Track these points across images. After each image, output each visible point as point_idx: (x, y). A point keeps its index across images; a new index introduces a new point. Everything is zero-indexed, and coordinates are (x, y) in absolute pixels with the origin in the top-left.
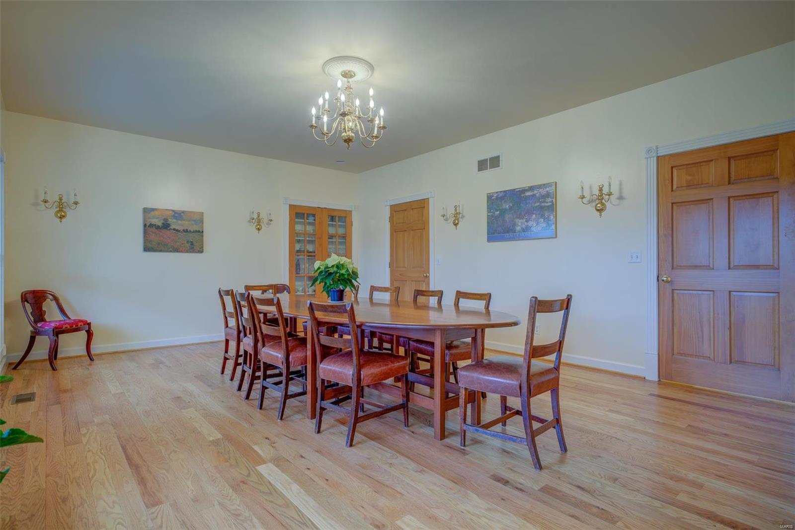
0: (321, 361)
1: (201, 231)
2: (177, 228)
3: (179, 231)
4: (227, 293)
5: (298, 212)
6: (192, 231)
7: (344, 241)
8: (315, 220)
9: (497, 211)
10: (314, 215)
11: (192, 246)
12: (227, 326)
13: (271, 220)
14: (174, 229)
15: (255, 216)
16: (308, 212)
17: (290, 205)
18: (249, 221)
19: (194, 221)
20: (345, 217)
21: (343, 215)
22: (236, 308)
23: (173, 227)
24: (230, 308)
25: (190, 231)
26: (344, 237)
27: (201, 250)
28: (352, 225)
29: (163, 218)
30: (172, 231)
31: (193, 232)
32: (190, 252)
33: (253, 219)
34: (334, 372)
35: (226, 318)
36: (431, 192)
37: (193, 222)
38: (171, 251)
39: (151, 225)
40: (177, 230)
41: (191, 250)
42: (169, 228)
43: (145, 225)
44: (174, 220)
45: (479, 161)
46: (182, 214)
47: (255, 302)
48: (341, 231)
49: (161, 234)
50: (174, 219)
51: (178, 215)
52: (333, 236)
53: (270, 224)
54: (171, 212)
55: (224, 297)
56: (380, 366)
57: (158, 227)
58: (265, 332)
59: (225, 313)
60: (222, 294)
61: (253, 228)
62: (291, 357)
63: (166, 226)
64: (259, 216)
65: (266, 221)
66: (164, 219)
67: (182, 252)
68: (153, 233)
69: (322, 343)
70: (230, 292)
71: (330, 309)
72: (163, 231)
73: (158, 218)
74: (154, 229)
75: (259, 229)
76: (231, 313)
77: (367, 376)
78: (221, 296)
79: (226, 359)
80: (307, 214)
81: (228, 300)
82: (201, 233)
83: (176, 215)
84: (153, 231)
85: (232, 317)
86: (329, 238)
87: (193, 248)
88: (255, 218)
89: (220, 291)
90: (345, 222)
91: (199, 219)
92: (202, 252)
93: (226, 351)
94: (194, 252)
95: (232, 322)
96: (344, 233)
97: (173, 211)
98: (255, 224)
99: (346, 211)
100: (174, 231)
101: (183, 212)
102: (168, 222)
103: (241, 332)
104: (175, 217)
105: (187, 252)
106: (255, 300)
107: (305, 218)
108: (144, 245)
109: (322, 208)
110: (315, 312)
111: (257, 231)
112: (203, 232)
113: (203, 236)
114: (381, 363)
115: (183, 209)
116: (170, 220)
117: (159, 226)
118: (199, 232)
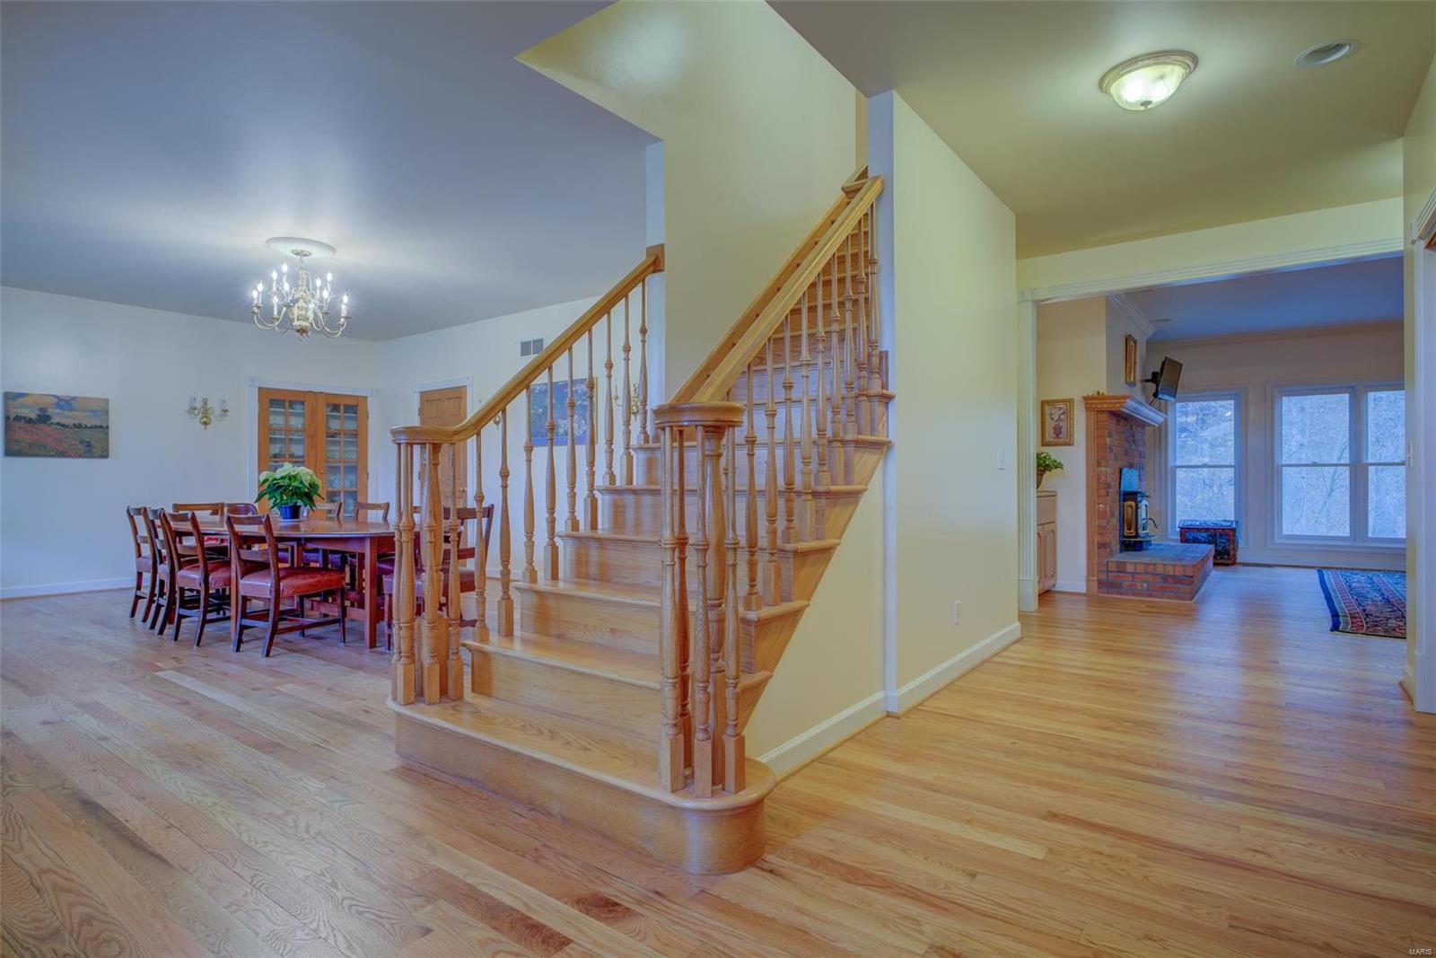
0: (242, 577)
1: (105, 426)
2: (63, 421)
3: (67, 426)
4: (138, 511)
5: (273, 398)
6: (89, 426)
7: (355, 440)
8: (303, 409)
9: (540, 408)
10: (303, 403)
11: (88, 448)
12: (139, 555)
13: (226, 411)
14: (58, 424)
15: (199, 404)
16: (291, 399)
17: (260, 389)
18: (189, 412)
19: (93, 411)
20: (357, 406)
21: (352, 403)
22: (149, 530)
23: (54, 421)
24: (143, 531)
25: (86, 426)
26: (355, 434)
27: (105, 454)
28: (368, 417)
29: (39, 407)
30: (55, 426)
31: (91, 427)
32: (86, 457)
33: (195, 409)
34: (253, 586)
35: (139, 545)
36: (469, 379)
37: (90, 414)
38: (52, 456)
39: (18, 418)
40: (63, 425)
41: (87, 455)
42: (49, 423)
43: (7, 418)
44: (58, 411)
45: (522, 343)
46: (72, 402)
47: (169, 519)
48: (351, 426)
49: (35, 430)
50: (57, 408)
51: (65, 403)
52: (335, 434)
53: (225, 416)
54: (53, 398)
55: (135, 517)
56: (305, 578)
57: (29, 421)
58: (180, 552)
59: (136, 539)
60: (132, 514)
61: (196, 422)
62: (210, 577)
63: (44, 418)
64: (205, 404)
65: (217, 411)
66: (41, 409)
67: (71, 457)
68: (20, 428)
69: (243, 558)
70: (142, 511)
71: (247, 521)
72: (41, 426)
73: (30, 407)
74: (22, 424)
75: (205, 423)
76: (145, 537)
77: (287, 587)
78: (131, 517)
79: (138, 598)
80: (290, 402)
81: (140, 520)
82: (104, 429)
83: (61, 403)
84: (22, 425)
85: (144, 542)
86: (328, 437)
87: (90, 451)
88: (198, 407)
89: (128, 511)
90: (356, 413)
91: (103, 408)
92: (106, 456)
93: (139, 588)
94: (92, 456)
95: (146, 550)
96: (355, 428)
97: (55, 396)
98: (199, 416)
99: (358, 397)
100: (59, 427)
101: (73, 399)
102: (47, 414)
103: (157, 558)
104: (58, 405)
105: (80, 456)
106: (167, 516)
107: (287, 407)
108: (6, 447)
109: (316, 393)
110: (235, 526)
111: (203, 427)
112: (107, 427)
113: (107, 434)
114: (307, 576)
115: (73, 395)
116: (50, 410)
117: (31, 419)
118: (101, 427)
